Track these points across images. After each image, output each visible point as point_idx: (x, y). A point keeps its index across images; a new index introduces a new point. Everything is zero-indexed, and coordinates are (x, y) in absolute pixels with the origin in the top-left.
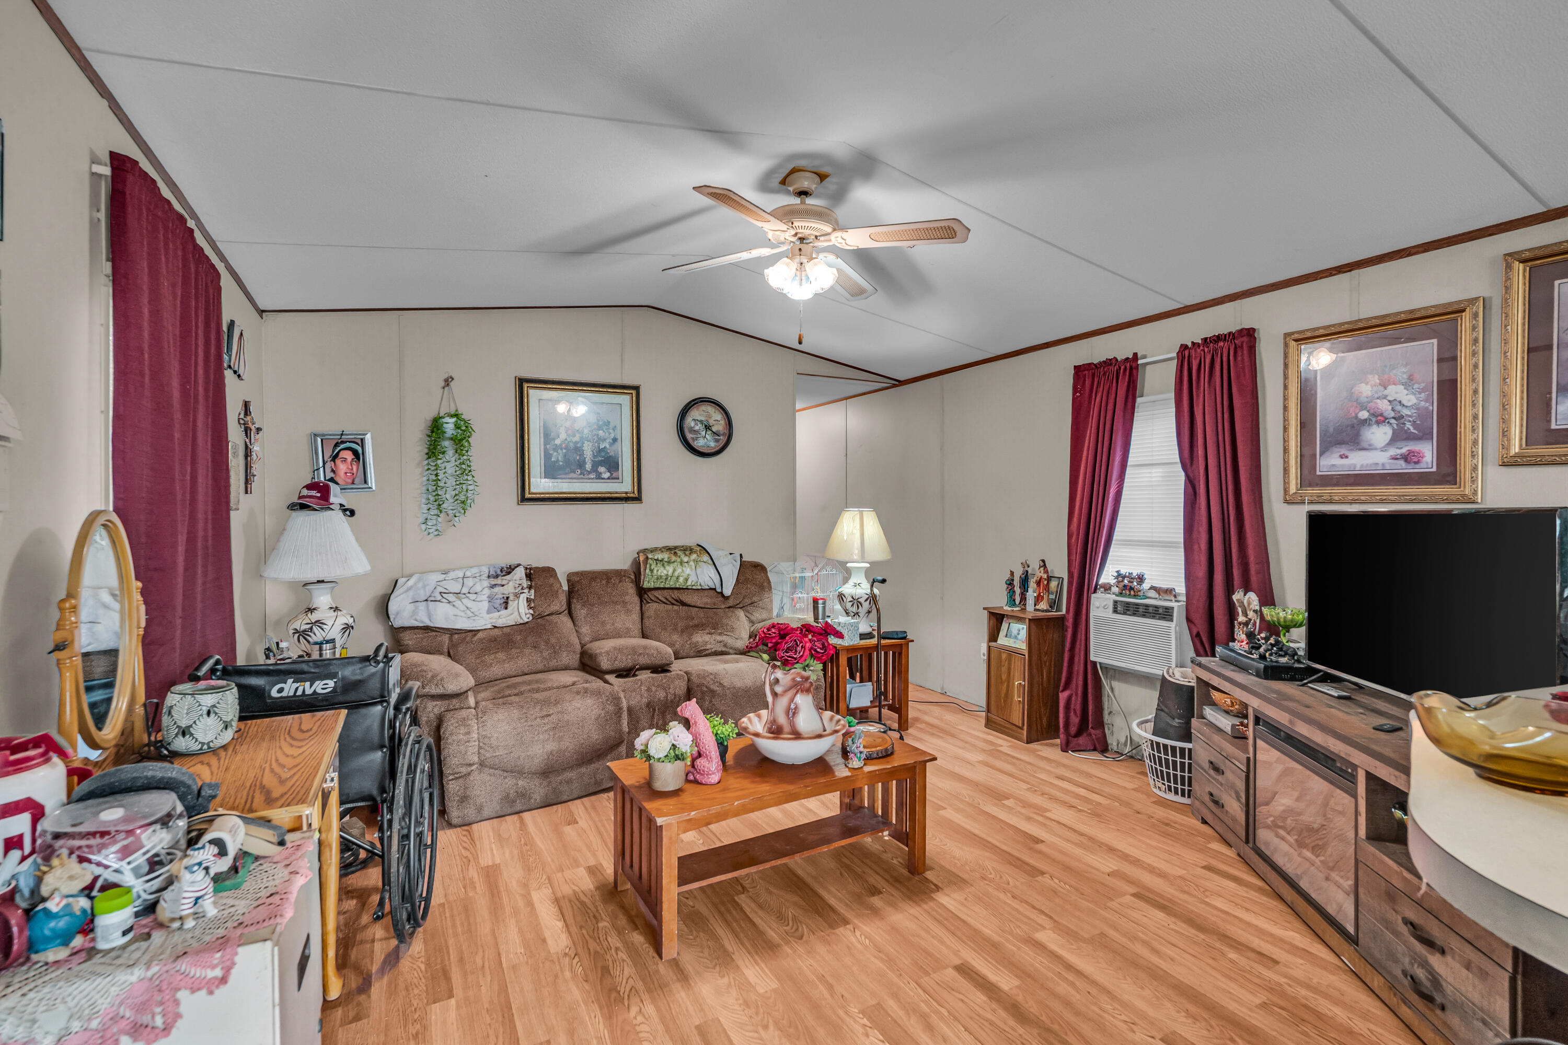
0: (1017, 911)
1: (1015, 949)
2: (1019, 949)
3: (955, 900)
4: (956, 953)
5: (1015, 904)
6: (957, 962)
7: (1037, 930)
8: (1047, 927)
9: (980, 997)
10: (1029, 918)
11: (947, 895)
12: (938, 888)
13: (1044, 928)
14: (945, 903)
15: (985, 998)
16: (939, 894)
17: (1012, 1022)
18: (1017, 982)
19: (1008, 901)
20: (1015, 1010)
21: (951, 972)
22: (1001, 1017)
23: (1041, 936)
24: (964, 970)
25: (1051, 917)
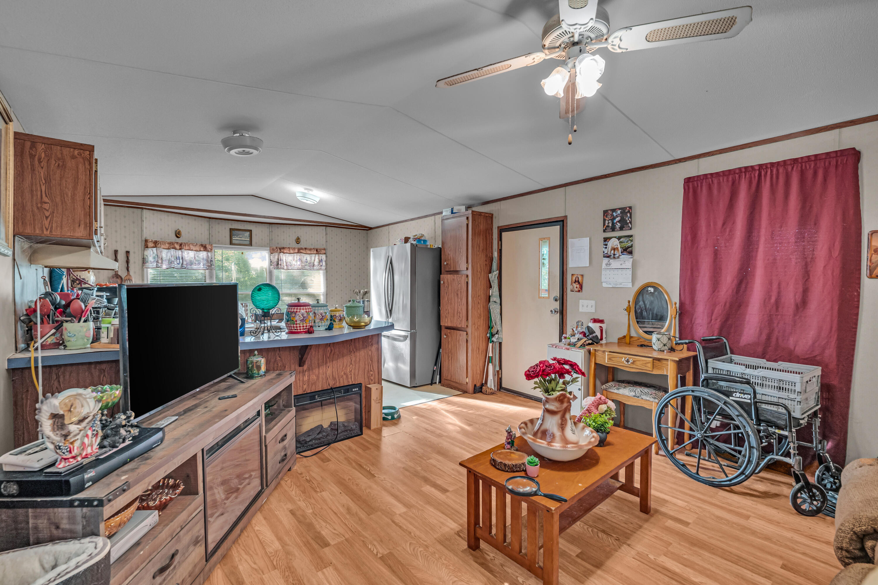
0: (411, 523)
1: (419, 502)
2: (417, 502)
3: (448, 527)
4: (448, 497)
5: (411, 528)
6: (448, 494)
7: (404, 513)
8: (398, 515)
9: (439, 482)
10: (406, 519)
11: (451, 529)
12: (458, 534)
13: (400, 515)
14: (453, 523)
15: (437, 482)
16: (457, 529)
17: (428, 476)
18: (423, 489)
19: (414, 529)
20: (426, 480)
21: (451, 489)
22: (432, 477)
23: (403, 509)
24: (444, 491)
25: (393, 522)
